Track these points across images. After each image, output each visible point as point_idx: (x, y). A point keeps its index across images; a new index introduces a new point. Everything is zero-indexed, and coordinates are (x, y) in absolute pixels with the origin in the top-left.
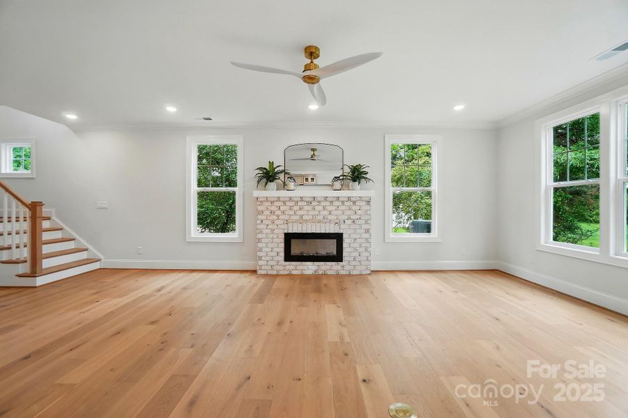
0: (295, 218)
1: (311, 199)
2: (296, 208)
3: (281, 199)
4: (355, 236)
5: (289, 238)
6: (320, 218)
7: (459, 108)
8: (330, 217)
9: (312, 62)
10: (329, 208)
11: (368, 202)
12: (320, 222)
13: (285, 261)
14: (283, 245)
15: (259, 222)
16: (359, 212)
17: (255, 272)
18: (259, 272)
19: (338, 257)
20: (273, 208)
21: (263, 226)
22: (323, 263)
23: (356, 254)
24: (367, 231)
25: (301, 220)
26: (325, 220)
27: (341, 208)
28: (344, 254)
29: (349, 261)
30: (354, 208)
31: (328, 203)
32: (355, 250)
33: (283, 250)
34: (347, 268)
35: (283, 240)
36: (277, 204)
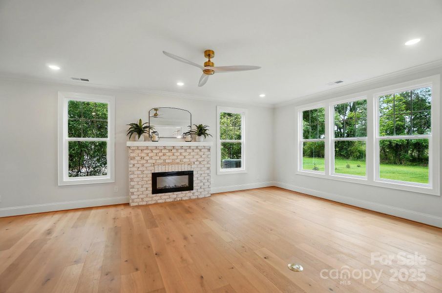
0: (161, 161)
1: (172, 148)
2: (160, 154)
3: (149, 148)
4: (201, 172)
5: (155, 176)
6: (178, 161)
7: (262, 96)
8: (184, 160)
9: (209, 61)
10: (184, 154)
11: (209, 150)
12: (178, 163)
13: (153, 194)
14: (151, 182)
15: (131, 166)
16: (203, 156)
17: (127, 204)
18: (132, 204)
19: (190, 187)
20: (143, 155)
21: (135, 169)
22: (180, 192)
23: (202, 184)
24: (208, 168)
25: (165, 163)
26: (181, 163)
27: (192, 154)
28: (194, 185)
29: (197, 189)
30: (201, 153)
31: (183, 151)
32: (201, 181)
33: (151, 186)
34: (196, 194)
35: (151, 179)
36: (146, 151)
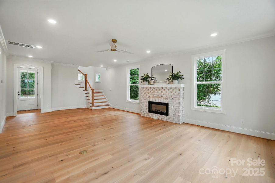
0: (152, 95)
1: (157, 88)
2: (152, 92)
3: (148, 88)
4: (173, 105)
5: (150, 103)
6: (160, 96)
7: (214, 35)
8: (164, 96)
10: (164, 92)
11: (179, 90)
12: (160, 97)
13: (149, 112)
14: (148, 106)
15: (141, 97)
16: (175, 94)
17: (140, 114)
18: (141, 115)
19: (166, 114)
20: (145, 92)
21: (142, 98)
22: (161, 115)
23: (174, 113)
24: (179, 103)
25: (154, 97)
27: (168, 92)
28: (169, 112)
29: (171, 116)
30: (174, 92)
31: (163, 90)
32: (174, 111)
33: (148, 108)
34: (170, 119)
35: (148, 104)
36: (146, 90)
